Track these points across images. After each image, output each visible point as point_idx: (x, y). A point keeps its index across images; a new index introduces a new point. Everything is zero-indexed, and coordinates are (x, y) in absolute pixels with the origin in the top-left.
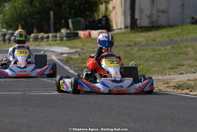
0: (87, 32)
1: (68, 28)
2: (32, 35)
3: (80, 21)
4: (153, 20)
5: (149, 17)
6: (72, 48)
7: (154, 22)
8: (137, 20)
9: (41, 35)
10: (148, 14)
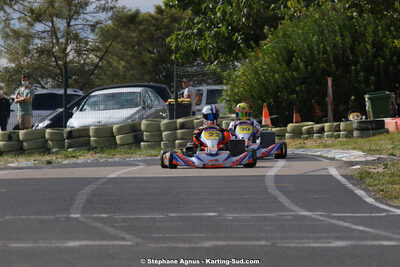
2: (290, 126)
3: (389, 97)
6: (370, 152)
9: (307, 125)
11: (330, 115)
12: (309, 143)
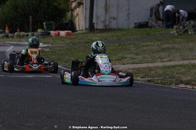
0: (56, 32)
1: (43, 28)
2: (16, 33)
3: (52, 23)
4: (106, 24)
5: (104, 22)
6: (44, 43)
7: (107, 26)
8: (94, 24)
9: (22, 33)
10: (103, 20)
11: (31, 30)
12: (22, 40)
